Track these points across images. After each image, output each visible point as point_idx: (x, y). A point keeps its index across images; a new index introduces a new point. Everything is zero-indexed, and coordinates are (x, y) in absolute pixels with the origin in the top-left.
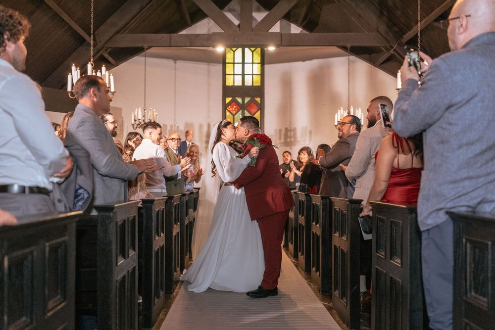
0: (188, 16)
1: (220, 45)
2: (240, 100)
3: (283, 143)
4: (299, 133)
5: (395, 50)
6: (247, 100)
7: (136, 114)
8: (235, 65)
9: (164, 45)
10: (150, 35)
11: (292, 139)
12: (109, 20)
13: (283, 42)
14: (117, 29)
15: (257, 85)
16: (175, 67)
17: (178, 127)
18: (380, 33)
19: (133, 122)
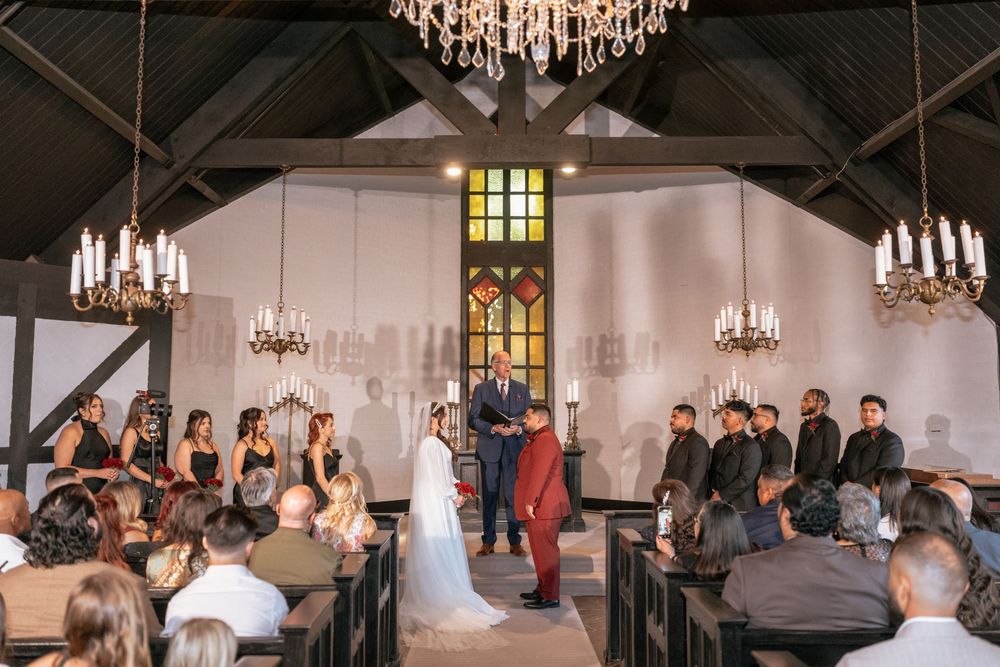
0: (384, 96)
1: (452, 163)
2: (498, 272)
3: (595, 368)
4: (631, 346)
5: (843, 173)
6: (515, 272)
7: (260, 318)
8: (490, 197)
9: (327, 163)
10: (295, 140)
11: (617, 361)
12: (202, 111)
13: (594, 156)
14: (220, 128)
15: (537, 239)
16: (356, 205)
17: (361, 336)
18: (810, 137)
19: (252, 338)
